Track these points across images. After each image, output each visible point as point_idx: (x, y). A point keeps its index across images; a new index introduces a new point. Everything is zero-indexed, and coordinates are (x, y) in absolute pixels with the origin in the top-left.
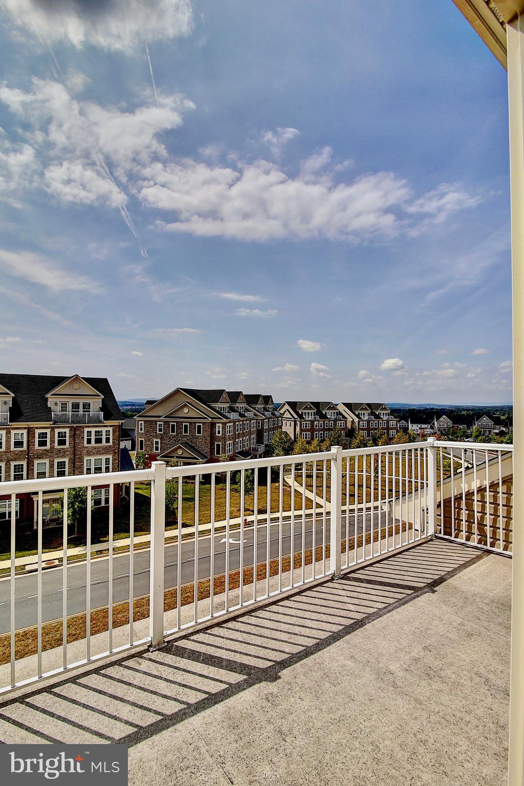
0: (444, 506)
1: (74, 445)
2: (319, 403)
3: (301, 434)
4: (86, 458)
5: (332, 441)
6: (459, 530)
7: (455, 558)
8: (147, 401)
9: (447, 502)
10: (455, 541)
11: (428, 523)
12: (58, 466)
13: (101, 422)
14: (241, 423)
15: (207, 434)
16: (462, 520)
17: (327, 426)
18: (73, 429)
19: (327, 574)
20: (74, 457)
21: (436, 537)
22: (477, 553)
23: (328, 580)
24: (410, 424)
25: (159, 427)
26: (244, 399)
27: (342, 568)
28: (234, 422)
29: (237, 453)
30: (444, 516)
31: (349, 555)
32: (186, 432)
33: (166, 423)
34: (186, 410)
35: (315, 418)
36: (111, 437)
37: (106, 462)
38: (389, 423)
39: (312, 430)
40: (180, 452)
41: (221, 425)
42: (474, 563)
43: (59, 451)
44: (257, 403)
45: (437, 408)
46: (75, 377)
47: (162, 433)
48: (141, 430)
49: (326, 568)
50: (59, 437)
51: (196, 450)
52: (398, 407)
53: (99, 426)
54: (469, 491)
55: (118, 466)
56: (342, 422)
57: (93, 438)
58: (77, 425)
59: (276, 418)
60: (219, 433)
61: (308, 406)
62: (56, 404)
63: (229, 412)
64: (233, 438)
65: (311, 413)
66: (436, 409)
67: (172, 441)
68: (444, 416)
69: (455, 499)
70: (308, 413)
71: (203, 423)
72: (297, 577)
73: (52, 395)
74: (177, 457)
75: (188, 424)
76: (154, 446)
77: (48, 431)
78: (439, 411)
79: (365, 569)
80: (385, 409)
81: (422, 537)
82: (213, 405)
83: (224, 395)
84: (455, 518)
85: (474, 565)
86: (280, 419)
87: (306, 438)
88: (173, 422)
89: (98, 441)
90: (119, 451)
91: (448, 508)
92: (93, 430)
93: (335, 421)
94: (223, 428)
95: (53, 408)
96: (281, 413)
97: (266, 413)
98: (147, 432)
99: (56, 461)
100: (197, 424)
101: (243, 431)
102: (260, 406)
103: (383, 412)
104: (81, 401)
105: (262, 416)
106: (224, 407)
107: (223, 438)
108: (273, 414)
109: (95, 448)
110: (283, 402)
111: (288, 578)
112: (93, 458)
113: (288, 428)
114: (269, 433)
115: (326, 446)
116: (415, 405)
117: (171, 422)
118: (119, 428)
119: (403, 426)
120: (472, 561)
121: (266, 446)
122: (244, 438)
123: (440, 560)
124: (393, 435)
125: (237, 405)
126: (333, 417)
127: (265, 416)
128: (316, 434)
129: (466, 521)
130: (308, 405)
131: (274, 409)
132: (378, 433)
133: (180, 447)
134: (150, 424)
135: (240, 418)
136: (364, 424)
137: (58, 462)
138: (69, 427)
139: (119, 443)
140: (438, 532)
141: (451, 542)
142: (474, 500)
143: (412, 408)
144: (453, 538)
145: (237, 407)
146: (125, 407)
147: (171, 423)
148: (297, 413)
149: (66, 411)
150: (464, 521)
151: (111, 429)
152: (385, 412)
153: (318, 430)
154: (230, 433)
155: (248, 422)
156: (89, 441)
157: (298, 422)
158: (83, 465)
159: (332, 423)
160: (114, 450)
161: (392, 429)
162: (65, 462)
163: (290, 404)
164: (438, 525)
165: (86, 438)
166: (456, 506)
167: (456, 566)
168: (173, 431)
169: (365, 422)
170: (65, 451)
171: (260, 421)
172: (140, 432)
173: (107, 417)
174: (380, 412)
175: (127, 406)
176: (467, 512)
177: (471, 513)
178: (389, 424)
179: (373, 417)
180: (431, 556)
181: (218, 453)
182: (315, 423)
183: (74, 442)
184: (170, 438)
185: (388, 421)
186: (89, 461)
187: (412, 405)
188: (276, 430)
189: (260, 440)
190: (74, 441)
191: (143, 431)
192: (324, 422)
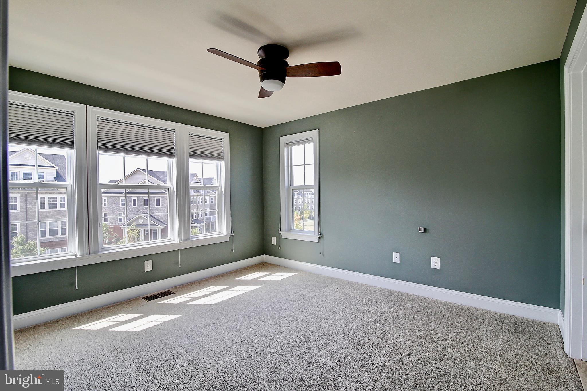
1: (26, 210)
15: (165, 205)
18: (24, 195)
20: (27, 220)
25: (122, 201)
32: (146, 205)
33: (128, 198)
36: (66, 202)
37: (62, 224)
40: (141, 221)
47: (124, 206)
53: (53, 193)
57: (47, 203)
58: (28, 192)
71: (162, 197)
74: (139, 226)
76: (118, 218)
88: (134, 197)
89: (53, 205)
92: (47, 196)
98: (111, 206)
104: (34, 171)
109: (49, 212)
112: (47, 222)
133: (141, 217)
134: (114, 200)
138: (19, 193)
149: (17, 179)
151: (65, 196)
156: (43, 206)
158: (36, 227)
162: (16, 225)
168: (135, 205)
170: (15, 215)
172: (104, 206)
183: (26, 207)
184: (132, 210)
186: (43, 224)
191: (107, 206)
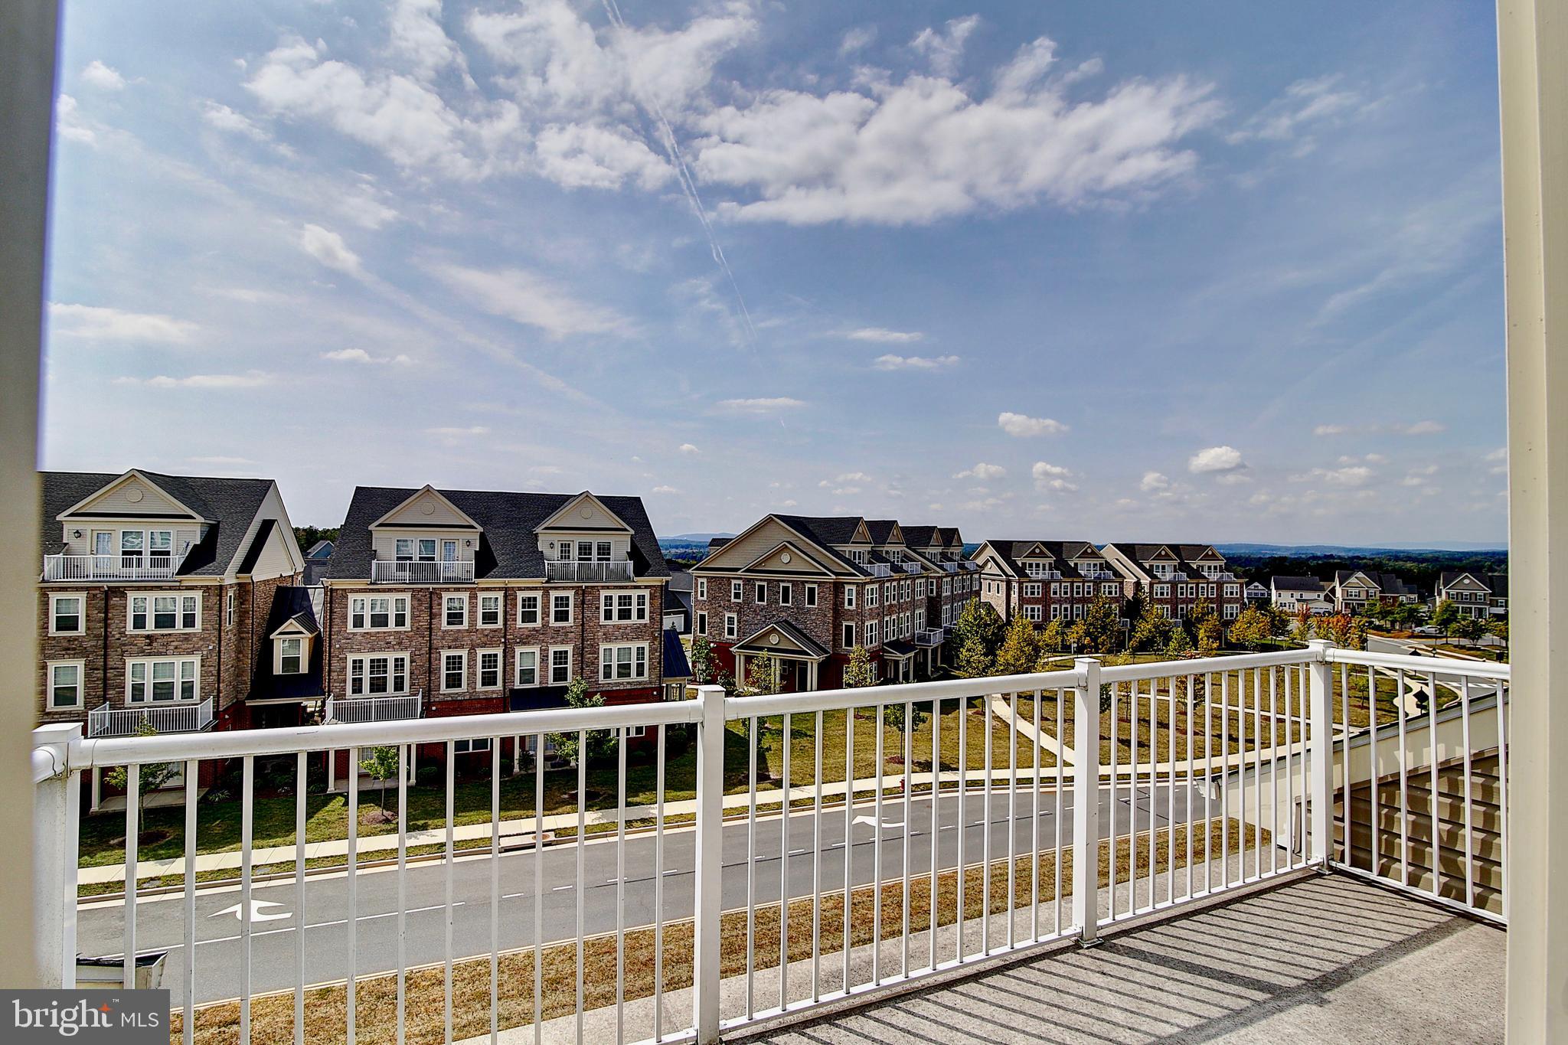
0: (1352, 798)
1: (583, 621)
2: (1060, 544)
3: (1021, 608)
4: (602, 647)
5: (1090, 624)
6: (1390, 856)
7: (1378, 925)
8: (714, 540)
9: (1360, 791)
10: (1380, 883)
11: (1310, 833)
12: (555, 658)
13: (628, 579)
14: (895, 583)
15: (828, 604)
16: (1399, 836)
17: (1078, 593)
18: (580, 592)
19: (1065, 933)
20: (583, 644)
21: (1330, 868)
22: (1437, 918)
23: (1068, 947)
24: (1274, 591)
25: (735, 589)
26: (900, 535)
27: (1100, 923)
28: (881, 582)
29: (887, 644)
30: (1352, 823)
31: (1117, 892)
32: (785, 600)
33: (747, 581)
34: (786, 558)
35: (1052, 577)
36: (647, 607)
37: (638, 654)
38: (1222, 588)
39: (1046, 601)
40: (774, 639)
41: (854, 588)
42: (1428, 943)
43: (557, 631)
44: (927, 545)
45: (1342, 554)
46: (585, 495)
47: (740, 601)
48: (702, 595)
49: (1064, 919)
50: (556, 606)
51: (805, 636)
52: (1242, 552)
53: (626, 587)
54: (1416, 769)
55: (660, 663)
56: (1113, 585)
57: (615, 609)
58: (587, 584)
59: (967, 574)
60: (850, 602)
61: (1037, 551)
62: (552, 545)
63: (870, 562)
64: (879, 615)
65: (1044, 565)
66: (1340, 557)
67: (759, 617)
68: (1360, 574)
69: (1379, 786)
70: (1038, 565)
71: (820, 584)
72: (998, 932)
73: (546, 528)
74: (770, 650)
75: (790, 585)
76: (726, 626)
77: (538, 594)
78: (1348, 562)
79: (1154, 930)
80: (1214, 557)
81: (1295, 867)
82: (839, 548)
83: (861, 528)
84: (1379, 830)
85: (1430, 948)
86: (976, 576)
87: (1033, 617)
88: (761, 580)
89: (625, 614)
90: (660, 634)
91: (1362, 805)
92: (616, 594)
93: (1097, 582)
94: (858, 594)
95: (547, 552)
96: (977, 565)
97: (947, 565)
98: (712, 599)
99: (552, 649)
100: (807, 586)
101: (898, 599)
102: (934, 550)
103: (1207, 563)
104: (595, 540)
105: (938, 569)
106: (860, 552)
107: (858, 614)
108: (961, 566)
109: (619, 627)
110: (982, 541)
111: (978, 933)
112: (615, 647)
113: (994, 596)
114: (952, 606)
115: (1075, 635)
116: (1287, 549)
117: (757, 580)
118: (662, 590)
119: (1256, 594)
120: (1425, 938)
121: (948, 631)
122: (901, 615)
123: (1340, 927)
124: (1232, 615)
125: (887, 548)
126: (1092, 575)
127: (945, 570)
128: (1055, 610)
129: (1409, 839)
130: (1037, 547)
131: (963, 556)
132: (1196, 609)
133: (774, 630)
134: (719, 585)
135: (892, 574)
136: (1163, 590)
137: (555, 653)
138: (573, 588)
139: (661, 619)
140: (1337, 857)
141: (1370, 883)
142: (1430, 791)
143: (1279, 554)
144: (1373, 876)
145: (887, 552)
146: (673, 551)
147: (757, 583)
148: (1012, 565)
149: (569, 558)
150: (1404, 837)
151: (646, 593)
152: (1213, 564)
153: (1060, 601)
154: (872, 603)
155: (909, 582)
156: (608, 615)
157: (1014, 584)
158: (597, 658)
159: (1089, 587)
160: (652, 632)
161: (1229, 602)
162: (566, 652)
163: (997, 545)
164: (1336, 842)
165: (602, 608)
166: (1383, 802)
167: (1381, 945)
168: (761, 599)
169: (1165, 586)
170: (566, 632)
171: (935, 581)
172: (699, 598)
173: (640, 571)
174: (1202, 563)
175: (677, 547)
176: (1412, 818)
177: (1422, 821)
178: (1222, 591)
179: (1184, 575)
180: (1317, 913)
181: (849, 643)
182: (1053, 585)
183: (583, 616)
184: (755, 611)
185: (1220, 584)
186: (608, 653)
187: (1279, 549)
188: (967, 599)
189: (933, 620)
190: (583, 613)
191: (705, 598)
192: (1072, 583)
